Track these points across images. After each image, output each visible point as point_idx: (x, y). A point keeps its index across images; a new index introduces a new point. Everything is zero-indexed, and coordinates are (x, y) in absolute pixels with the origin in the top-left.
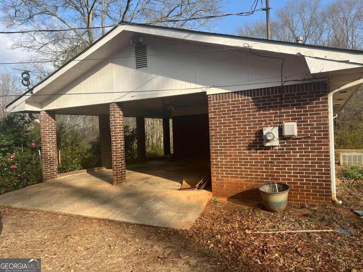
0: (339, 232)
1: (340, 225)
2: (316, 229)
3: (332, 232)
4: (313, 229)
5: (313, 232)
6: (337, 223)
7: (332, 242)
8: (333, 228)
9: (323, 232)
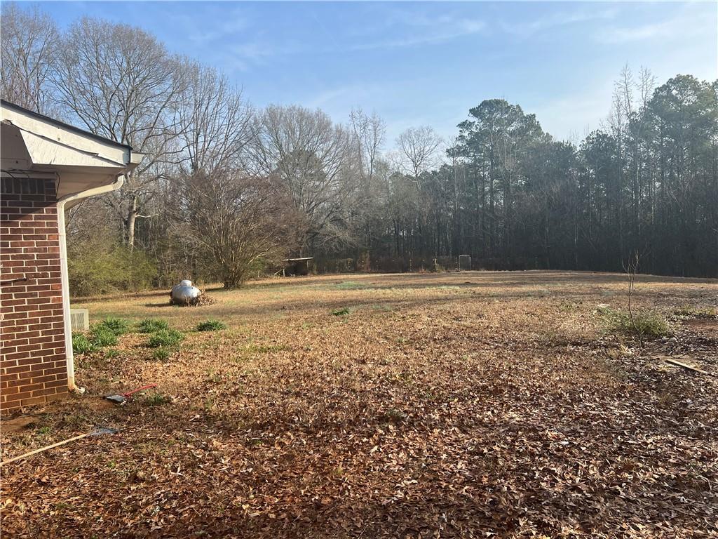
0: (96, 433)
1: (93, 423)
2: (56, 441)
3: (85, 438)
4: (51, 443)
5: (54, 448)
6: (87, 422)
7: (92, 451)
8: (85, 431)
9: (70, 442)
